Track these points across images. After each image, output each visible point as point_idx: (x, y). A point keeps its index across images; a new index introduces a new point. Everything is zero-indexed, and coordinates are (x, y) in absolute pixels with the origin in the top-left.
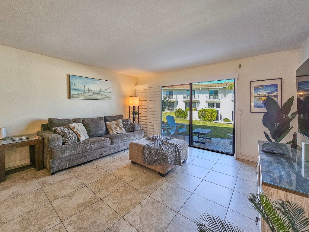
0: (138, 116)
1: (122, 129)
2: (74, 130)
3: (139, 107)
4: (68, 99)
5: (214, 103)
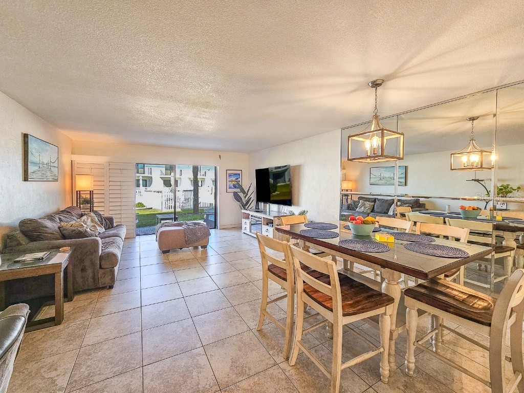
0: (92, 206)
1: (101, 227)
3: (92, 191)
4: (23, 180)
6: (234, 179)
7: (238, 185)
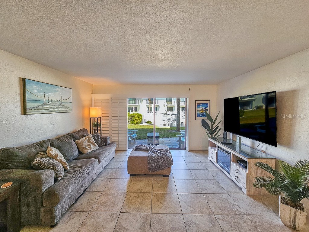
0: (101, 128)
1: (95, 145)
2: (57, 158)
3: (101, 118)
4: (22, 114)
5: (132, 108)
6: (202, 108)
7: (206, 114)
